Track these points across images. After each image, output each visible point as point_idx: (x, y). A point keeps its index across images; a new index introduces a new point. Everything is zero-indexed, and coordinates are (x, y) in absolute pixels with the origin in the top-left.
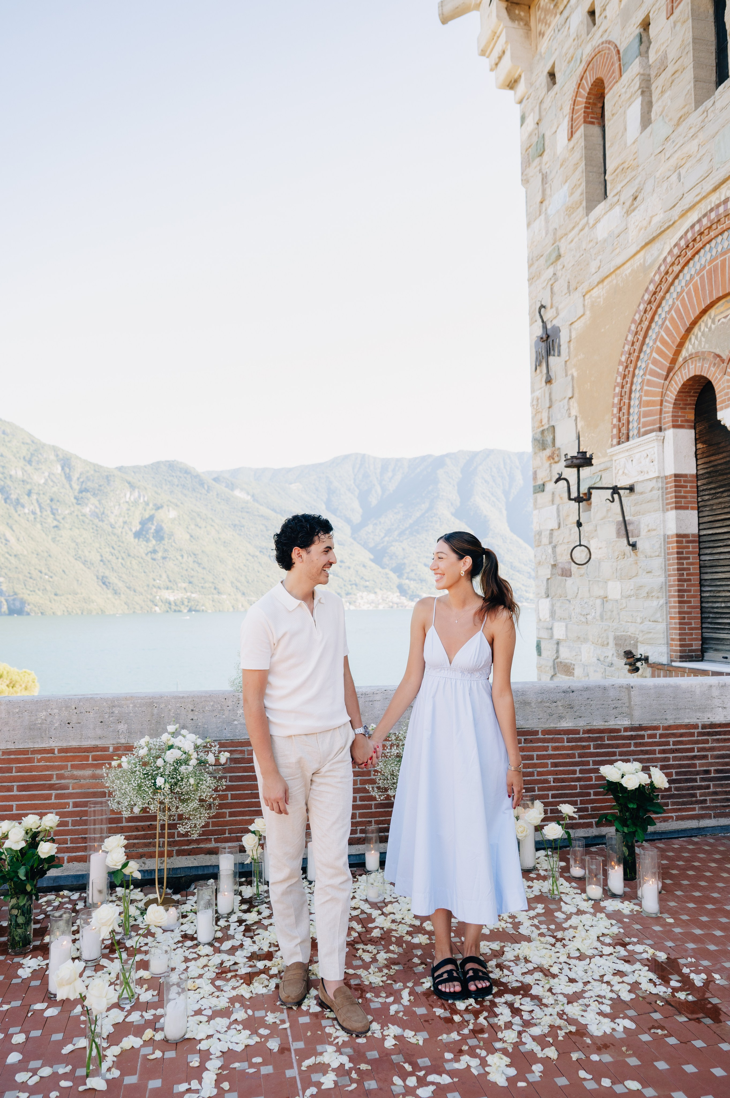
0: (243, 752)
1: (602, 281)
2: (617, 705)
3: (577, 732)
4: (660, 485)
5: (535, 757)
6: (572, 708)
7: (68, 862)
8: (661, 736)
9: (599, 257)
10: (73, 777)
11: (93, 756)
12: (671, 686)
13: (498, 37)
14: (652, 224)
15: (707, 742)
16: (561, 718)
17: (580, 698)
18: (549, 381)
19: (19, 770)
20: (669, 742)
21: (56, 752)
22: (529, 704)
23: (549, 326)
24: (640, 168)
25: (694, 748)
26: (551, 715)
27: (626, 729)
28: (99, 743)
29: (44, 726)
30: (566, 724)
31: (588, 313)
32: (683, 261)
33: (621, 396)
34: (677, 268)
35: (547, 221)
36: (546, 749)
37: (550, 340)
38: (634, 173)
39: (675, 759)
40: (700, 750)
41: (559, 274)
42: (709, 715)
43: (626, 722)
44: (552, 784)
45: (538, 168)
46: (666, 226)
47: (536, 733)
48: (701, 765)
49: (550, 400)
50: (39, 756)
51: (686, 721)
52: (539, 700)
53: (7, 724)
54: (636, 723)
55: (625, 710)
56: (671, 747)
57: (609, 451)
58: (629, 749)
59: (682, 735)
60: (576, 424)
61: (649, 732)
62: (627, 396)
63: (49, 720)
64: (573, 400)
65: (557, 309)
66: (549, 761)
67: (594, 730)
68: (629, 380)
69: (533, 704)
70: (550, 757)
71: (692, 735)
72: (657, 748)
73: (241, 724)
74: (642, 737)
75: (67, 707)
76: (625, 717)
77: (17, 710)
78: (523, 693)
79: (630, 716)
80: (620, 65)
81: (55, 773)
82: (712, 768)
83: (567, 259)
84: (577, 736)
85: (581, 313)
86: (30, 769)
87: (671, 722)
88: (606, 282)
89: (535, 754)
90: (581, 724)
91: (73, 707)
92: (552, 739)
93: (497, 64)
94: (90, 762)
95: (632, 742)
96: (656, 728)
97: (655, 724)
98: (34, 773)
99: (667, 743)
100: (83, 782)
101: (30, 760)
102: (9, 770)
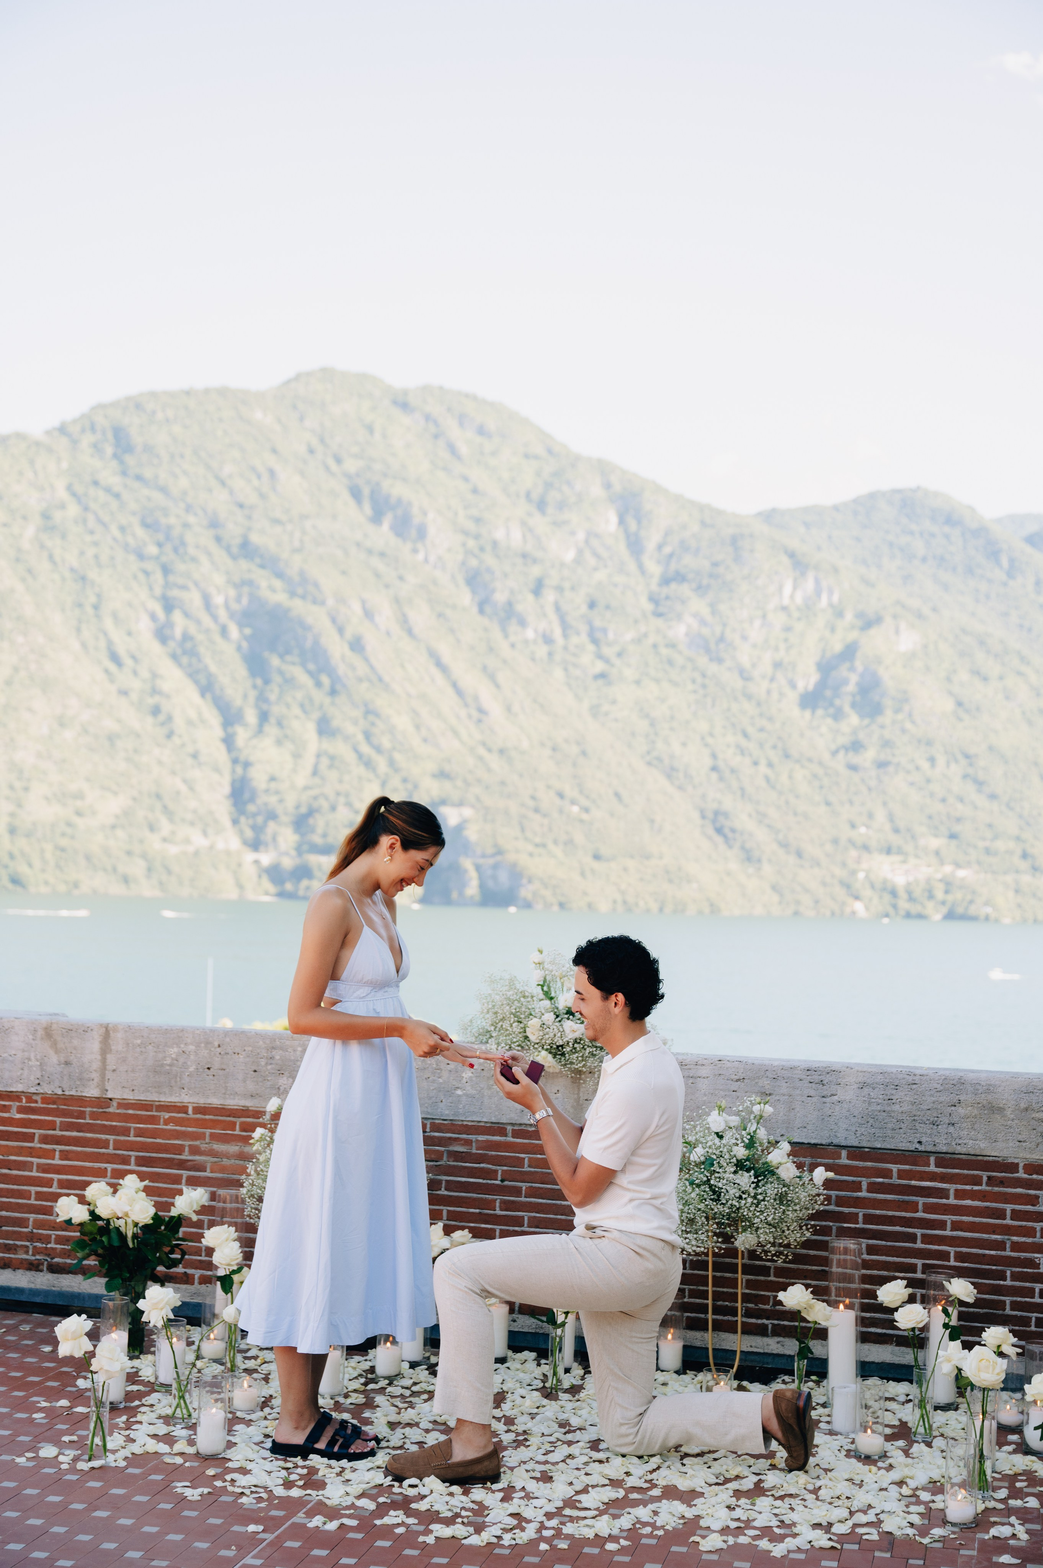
0: (468, 1143)
5: (1008, 1213)
7: (200, 1283)
10: (212, 1153)
11: (242, 1123)
19: (140, 1133)
21: (190, 1111)
22: (1001, 1110)
28: (249, 1103)
29: (174, 1068)
36: (1032, 1200)
47: (1014, 1167)
52: (1023, 1105)
53: (124, 1061)
63: (182, 1060)
69: (1008, 1112)
73: (467, 1095)
77: (139, 1041)
78: (990, 1089)
81: (187, 1143)
86: (154, 1134)
89: (1009, 1207)
91: (216, 1044)
94: (237, 1132)
98: (158, 1141)
100: (226, 1162)
101: (153, 1120)
102: (126, 1132)
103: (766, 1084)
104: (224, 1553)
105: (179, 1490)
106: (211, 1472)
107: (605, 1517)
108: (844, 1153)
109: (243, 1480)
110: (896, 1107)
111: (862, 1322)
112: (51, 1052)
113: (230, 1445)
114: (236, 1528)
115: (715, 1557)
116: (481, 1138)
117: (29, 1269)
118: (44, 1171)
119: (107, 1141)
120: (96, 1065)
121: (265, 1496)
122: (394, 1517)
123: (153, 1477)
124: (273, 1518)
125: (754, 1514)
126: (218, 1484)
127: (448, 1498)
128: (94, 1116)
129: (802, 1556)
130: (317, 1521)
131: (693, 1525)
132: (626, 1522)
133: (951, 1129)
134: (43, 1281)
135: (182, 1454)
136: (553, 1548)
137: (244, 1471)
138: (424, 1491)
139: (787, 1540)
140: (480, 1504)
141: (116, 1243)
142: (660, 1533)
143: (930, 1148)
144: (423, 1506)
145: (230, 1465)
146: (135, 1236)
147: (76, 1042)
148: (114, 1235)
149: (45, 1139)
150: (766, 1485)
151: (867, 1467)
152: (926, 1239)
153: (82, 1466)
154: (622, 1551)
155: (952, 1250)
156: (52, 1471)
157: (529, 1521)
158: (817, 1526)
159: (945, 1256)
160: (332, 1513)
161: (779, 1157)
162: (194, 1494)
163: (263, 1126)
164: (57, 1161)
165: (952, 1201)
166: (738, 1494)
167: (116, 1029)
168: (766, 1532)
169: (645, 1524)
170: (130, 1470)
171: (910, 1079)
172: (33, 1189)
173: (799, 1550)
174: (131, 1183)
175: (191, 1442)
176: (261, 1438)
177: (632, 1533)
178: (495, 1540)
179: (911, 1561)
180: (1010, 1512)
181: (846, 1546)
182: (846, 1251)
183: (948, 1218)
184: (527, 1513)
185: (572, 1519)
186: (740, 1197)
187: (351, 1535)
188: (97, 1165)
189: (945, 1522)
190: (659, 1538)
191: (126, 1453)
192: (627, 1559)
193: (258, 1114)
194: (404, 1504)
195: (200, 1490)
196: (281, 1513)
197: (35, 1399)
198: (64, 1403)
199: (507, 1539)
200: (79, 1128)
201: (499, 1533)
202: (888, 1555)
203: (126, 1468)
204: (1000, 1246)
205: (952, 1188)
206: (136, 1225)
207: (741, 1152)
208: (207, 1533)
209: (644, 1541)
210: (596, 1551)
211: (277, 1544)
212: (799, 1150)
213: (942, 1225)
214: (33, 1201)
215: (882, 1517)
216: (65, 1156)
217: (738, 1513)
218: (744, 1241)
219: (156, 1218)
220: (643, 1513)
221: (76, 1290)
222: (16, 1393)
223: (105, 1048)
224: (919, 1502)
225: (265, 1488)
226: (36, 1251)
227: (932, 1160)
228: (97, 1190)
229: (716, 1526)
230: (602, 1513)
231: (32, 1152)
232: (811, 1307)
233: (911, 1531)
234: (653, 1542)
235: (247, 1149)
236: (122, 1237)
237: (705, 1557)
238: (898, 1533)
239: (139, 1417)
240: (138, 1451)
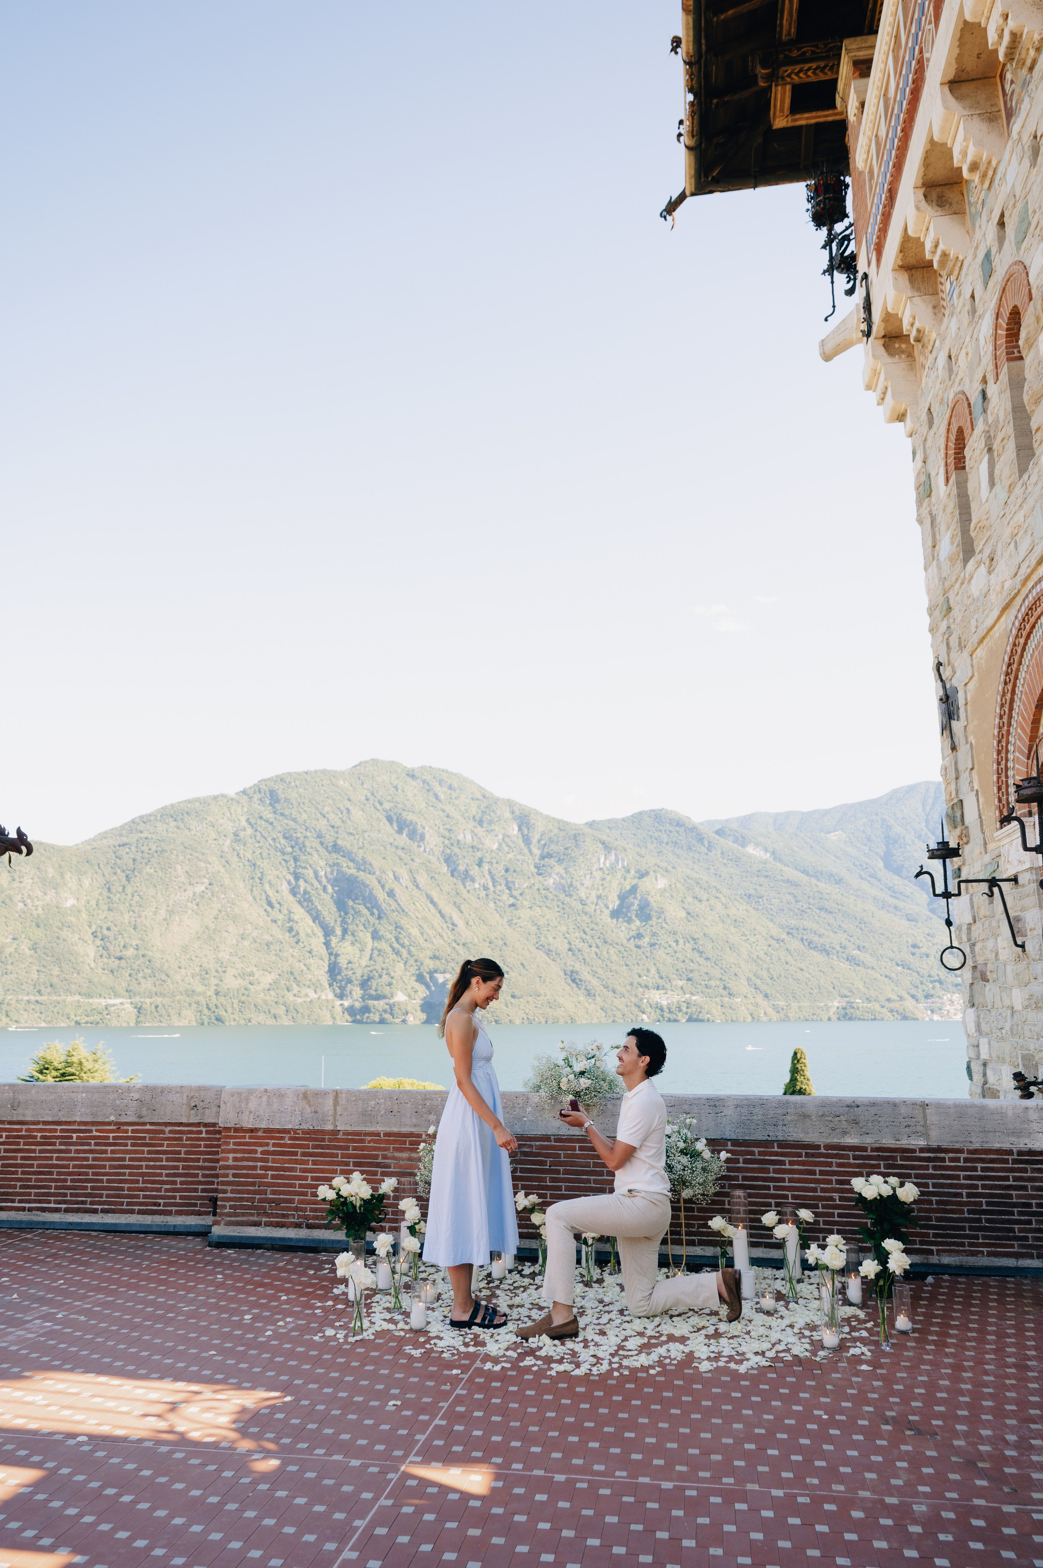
0: (531, 1146)
1: (981, 641)
2: (910, 1123)
3: (864, 1149)
4: (1034, 877)
5: (818, 1172)
6: (857, 1123)
8: (966, 1160)
9: (976, 616)
10: (394, 1158)
12: (976, 1106)
13: (879, 374)
14: (1005, 588)
15: (1025, 1170)
16: (845, 1133)
17: (866, 1113)
18: (954, 748)
19: (355, 1149)
20: (977, 1167)
21: (382, 1135)
22: (809, 1116)
23: (948, 686)
24: (993, 529)
25: (1008, 1177)
26: (833, 1129)
27: (922, 1150)
28: (413, 1130)
29: (373, 1112)
30: (851, 1140)
31: (976, 674)
32: (1025, 633)
33: (998, 774)
34: (1022, 641)
35: (939, 568)
36: (830, 1164)
37: (950, 701)
38: (989, 533)
39: (984, 1187)
40: (1016, 1179)
41: (952, 627)
42: (1027, 1141)
43: (922, 1143)
44: (838, 1202)
45: (928, 509)
46: (1013, 594)
47: (818, 1147)
48: (1019, 1197)
49: (957, 770)
50: (369, 1138)
51: (997, 1146)
52: (820, 1113)
53: (346, 1109)
54: (934, 1144)
55: (919, 1128)
56: (980, 1173)
57: (996, 834)
58: (926, 1172)
59: (992, 1161)
60: (978, 799)
61: (951, 1155)
62: (1004, 774)
63: (377, 1108)
64: (974, 772)
65: (953, 667)
66: (834, 1178)
67: (884, 1148)
68: (1004, 756)
69: (813, 1117)
70: (834, 1173)
71: (1006, 1161)
72: (962, 1174)
74: (943, 1160)
75: (390, 1098)
76: (920, 1136)
77: (354, 1099)
79: (927, 1136)
80: (971, 419)
81: (380, 1153)
82: (1034, 1201)
83: (956, 613)
84: (865, 1153)
85: (970, 675)
86: (362, 1149)
87: (977, 1146)
88: (986, 641)
89: (817, 1169)
90: (868, 1141)
91: (395, 1098)
92: (836, 1154)
93: (883, 399)
94: (409, 1146)
95: (931, 1164)
96: (960, 1151)
97: (957, 1146)
98: (365, 1152)
99: (975, 1169)
100: (402, 1162)
101: (362, 1141)
102: (347, 1148)
103: (686, 1107)
104: (443, 1387)
105: (408, 1351)
106: (422, 1339)
107: (643, 1355)
108: (729, 1143)
109: (441, 1344)
110: (755, 1117)
111: (750, 1235)
112: (307, 1106)
113: (428, 1323)
114: (446, 1372)
115: (709, 1375)
116: (537, 1143)
117: (296, 1227)
118: (304, 1172)
119: (337, 1154)
120: (331, 1112)
121: (455, 1352)
122: (529, 1361)
123: (391, 1344)
124: (464, 1365)
125: (721, 1349)
126: (428, 1346)
127: (554, 1348)
128: (330, 1140)
129: (756, 1372)
130: (488, 1366)
131: (690, 1357)
132: (654, 1357)
133: (784, 1128)
134: (303, 1234)
135: (402, 1330)
136: (621, 1374)
137: (440, 1339)
138: (541, 1345)
139: (745, 1362)
140: (572, 1350)
141: (351, 1210)
142: (675, 1362)
143: (774, 1139)
144: (542, 1353)
145: (430, 1334)
146: (361, 1206)
147: (320, 1100)
148: (350, 1206)
149: (303, 1154)
150: (721, 1331)
151: (770, 1318)
152: (776, 1188)
153: (352, 1340)
154: (658, 1374)
155: (789, 1194)
156: (335, 1343)
157: (603, 1359)
158: (757, 1353)
159: (786, 1197)
160: (496, 1360)
161: (700, 1146)
162: (417, 1353)
163: (425, 1142)
164: (310, 1166)
165: (788, 1167)
166: (707, 1336)
167: (341, 1092)
168: (731, 1358)
169: (665, 1358)
170: (377, 1341)
171: (761, 1102)
172: (297, 1182)
173: (752, 1368)
174: (356, 1176)
175: (407, 1323)
176: (442, 1318)
177: (660, 1363)
178: (588, 1372)
179: (815, 1372)
180: (855, 1340)
181: (777, 1365)
182: (739, 1197)
183: (786, 1176)
184: (600, 1354)
185: (626, 1357)
186: (684, 1170)
187: (509, 1373)
188: (332, 1167)
189: (823, 1348)
190: (675, 1365)
191: (371, 1331)
192: (663, 1379)
193: (419, 1136)
194: (532, 1352)
195: (419, 1351)
196: (467, 1362)
197: (313, 1301)
198: (330, 1303)
199: (595, 1371)
200: (322, 1147)
201: (589, 1367)
202: (801, 1369)
203: (375, 1339)
204: (814, 1190)
205: (787, 1159)
206: (362, 1199)
207: (682, 1145)
208: (431, 1376)
209: (668, 1367)
210: (645, 1375)
211: (470, 1380)
212: (711, 1142)
213: (783, 1180)
214: (297, 1189)
215: (789, 1346)
216: (314, 1163)
217: (712, 1348)
218: (686, 1193)
219: (372, 1195)
220: (662, 1351)
221: (321, 1238)
222: (302, 1299)
223: (336, 1103)
224: (805, 1337)
225: (454, 1347)
226: (299, 1217)
227: (776, 1144)
228: (339, 1181)
229: (704, 1356)
230: (640, 1352)
231: (296, 1162)
232: (726, 1228)
233: (808, 1354)
234: (673, 1368)
235: (414, 1155)
236: (354, 1207)
237: (704, 1375)
238: (801, 1355)
239: (373, 1310)
240: (379, 1329)
